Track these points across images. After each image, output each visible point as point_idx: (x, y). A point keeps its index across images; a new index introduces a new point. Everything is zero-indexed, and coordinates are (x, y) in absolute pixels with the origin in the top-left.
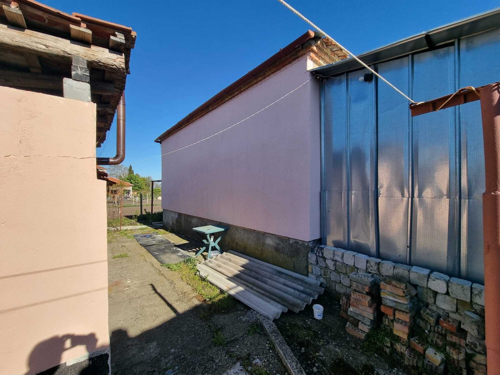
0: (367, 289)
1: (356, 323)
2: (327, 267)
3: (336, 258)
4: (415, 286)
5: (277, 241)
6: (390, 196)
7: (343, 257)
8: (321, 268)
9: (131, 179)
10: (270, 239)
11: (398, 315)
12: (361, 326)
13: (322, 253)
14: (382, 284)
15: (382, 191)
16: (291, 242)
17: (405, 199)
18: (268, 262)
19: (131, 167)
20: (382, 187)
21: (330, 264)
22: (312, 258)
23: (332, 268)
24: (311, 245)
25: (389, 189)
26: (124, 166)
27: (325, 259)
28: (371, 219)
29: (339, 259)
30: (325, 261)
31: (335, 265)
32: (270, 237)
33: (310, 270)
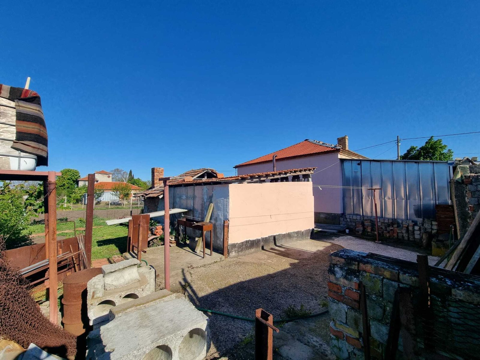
0: (361, 223)
1: (358, 232)
2: (347, 221)
3: (350, 218)
4: (373, 221)
5: (326, 215)
6: (366, 199)
7: (353, 217)
8: (345, 222)
9: (134, 183)
10: (322, 215)
11: (369, 227)
12: (360, 232)
13: (346, 217)
14: (365, 221)
15: (364, 197)
16: (333, 215)
17: (370, 199)
18: (321, 223)
19: (131, 172)
20: (364, 196)
21: (348, 220)
22: (342, 219)
23: (349, 221)
24: (341, 215)
25: (365, 196)
26: (123, 171)
27: (346, 218)
28: (361, 205)
29: (351, 218)
30: (346, 219)
31: (350, 220)
32: (323, 214)
33: (341, 223)
